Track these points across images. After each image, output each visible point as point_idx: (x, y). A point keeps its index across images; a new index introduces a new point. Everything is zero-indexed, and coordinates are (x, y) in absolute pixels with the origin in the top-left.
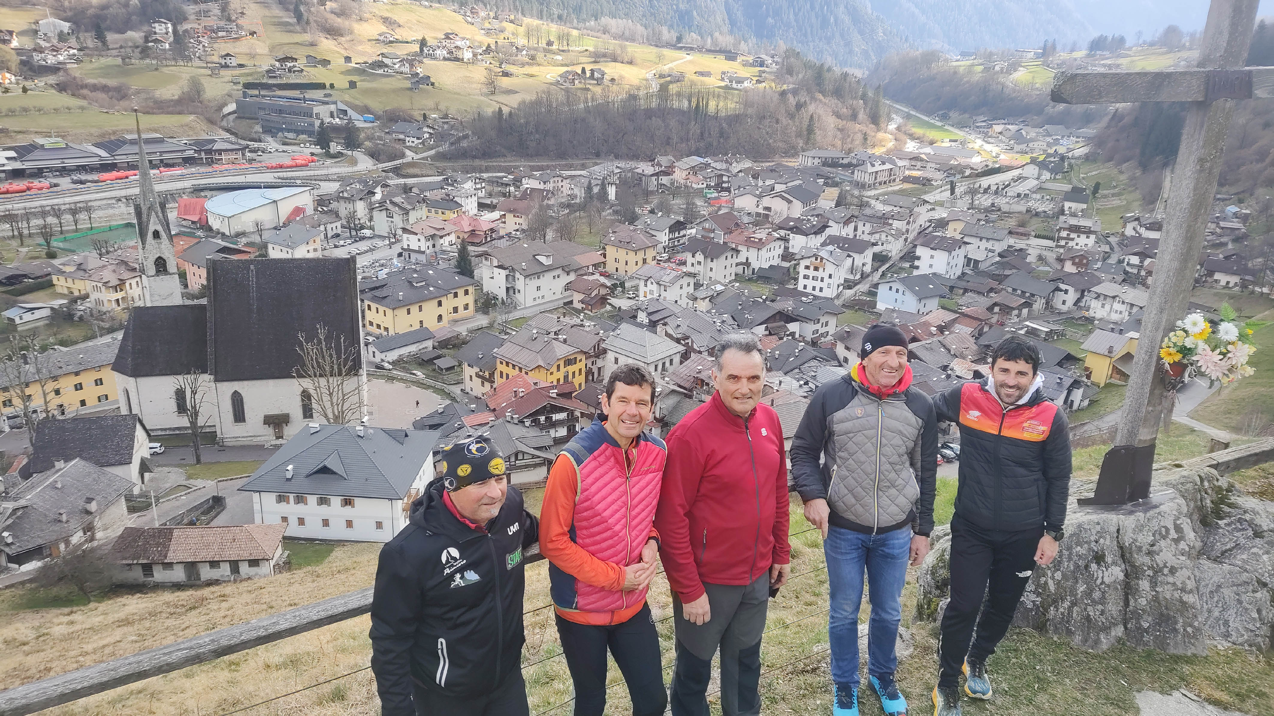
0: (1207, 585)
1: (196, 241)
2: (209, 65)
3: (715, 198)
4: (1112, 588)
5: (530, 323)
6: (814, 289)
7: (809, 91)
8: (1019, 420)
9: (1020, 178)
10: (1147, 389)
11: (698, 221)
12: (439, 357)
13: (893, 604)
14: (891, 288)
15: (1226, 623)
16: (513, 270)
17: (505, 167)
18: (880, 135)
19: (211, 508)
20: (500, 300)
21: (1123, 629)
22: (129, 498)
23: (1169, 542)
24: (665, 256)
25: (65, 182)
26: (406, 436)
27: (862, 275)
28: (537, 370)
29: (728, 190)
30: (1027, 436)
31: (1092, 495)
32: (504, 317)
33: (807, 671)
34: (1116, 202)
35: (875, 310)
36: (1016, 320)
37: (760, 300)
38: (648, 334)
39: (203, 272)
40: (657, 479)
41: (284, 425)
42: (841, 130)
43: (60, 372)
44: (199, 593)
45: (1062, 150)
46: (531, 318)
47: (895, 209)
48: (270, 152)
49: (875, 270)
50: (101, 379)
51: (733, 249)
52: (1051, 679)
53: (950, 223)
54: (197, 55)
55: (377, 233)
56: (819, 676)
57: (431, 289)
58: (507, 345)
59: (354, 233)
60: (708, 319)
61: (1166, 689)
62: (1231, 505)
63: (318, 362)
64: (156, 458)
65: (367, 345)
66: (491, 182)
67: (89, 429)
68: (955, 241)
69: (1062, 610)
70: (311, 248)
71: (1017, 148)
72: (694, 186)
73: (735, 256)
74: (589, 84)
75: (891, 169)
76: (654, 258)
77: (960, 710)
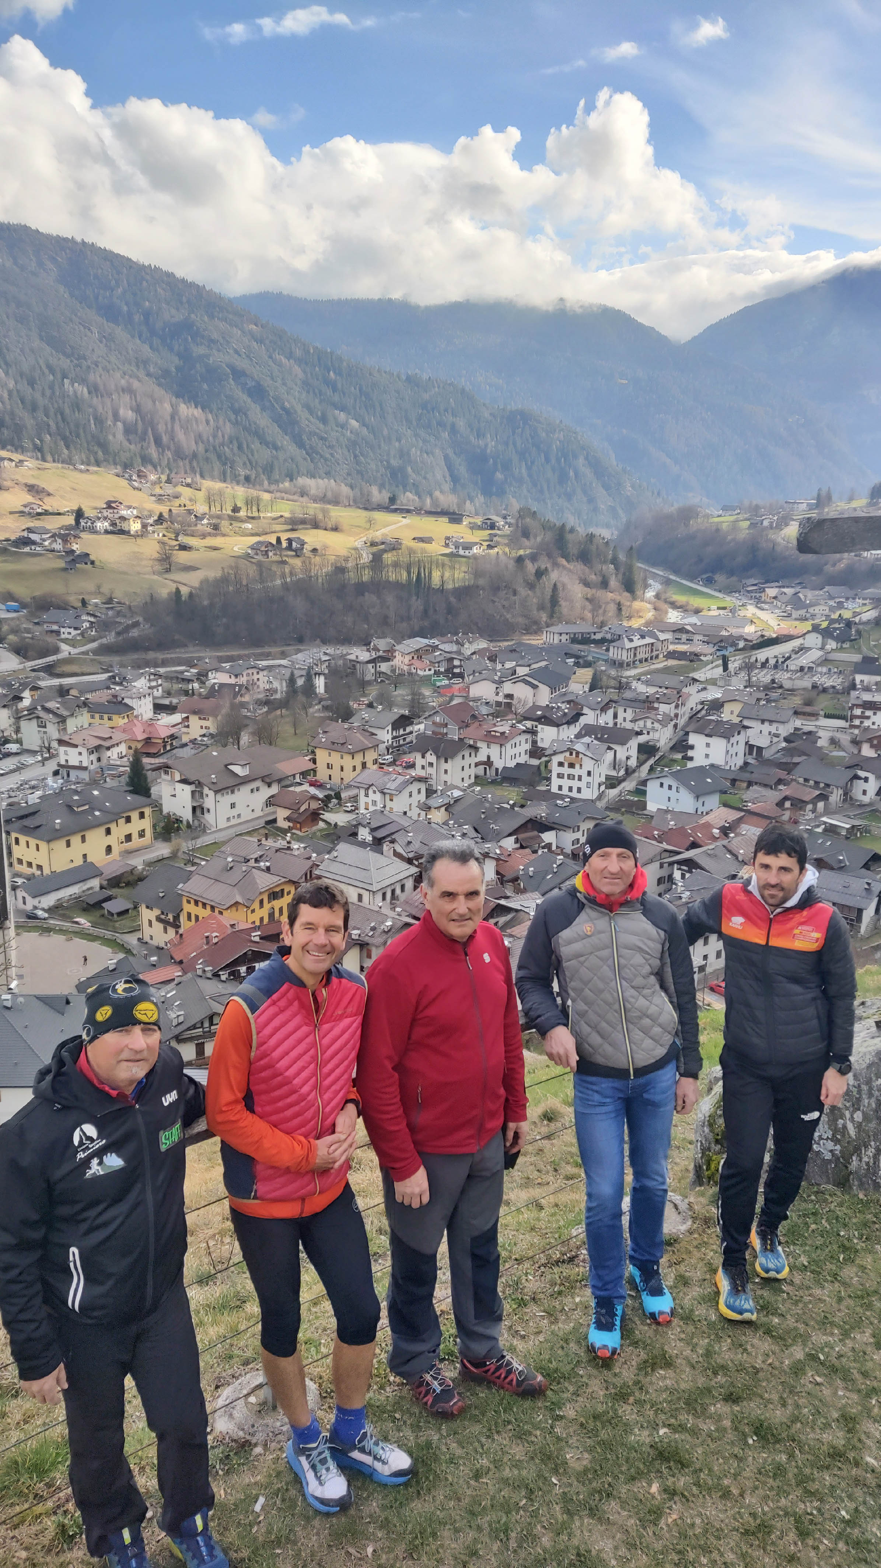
3: (446, 686)
5: (223, 849)
6: (570, 789)
7: (549, 556)
8: (789, 926)
9: (802, 649)
11: (427, 714)
12: (109, 899)
13: (658, 1169)
14: (662, 785)
16: (200, 784)
17: (186, 659)
18: (637, 604)
20: (185, 823)
24: (389, 758)
26: (68, 1002)
27: (627, 770)
28: (234, 909)
29: (461, 676)
32: (190, 845)
33: (563, 1262)
35: (645, 812)
36: (811, 816)
37: (505, 806)
38: (372, 856)
40: (355, 1025)
42: (591, 600)
45: (847, 615)
46: (224, 843)
47: (660, 690)
49: (641, 764)
51: (470, 746)
52: (859, 1247)
53: (726, 705)
55: (25, 746)
56: (578, 1266)
57: (97, 813)
58: (195, 879)
65: (14, 888)
66: (167, 678)
68: (733, 725)
69: (865, 1159)
71: (795, 614)
72: (420, 673)
73: (473, 754)
74: (287, 556)
75: (652, 644)
76: (375, 762)
77: (750, 1294)
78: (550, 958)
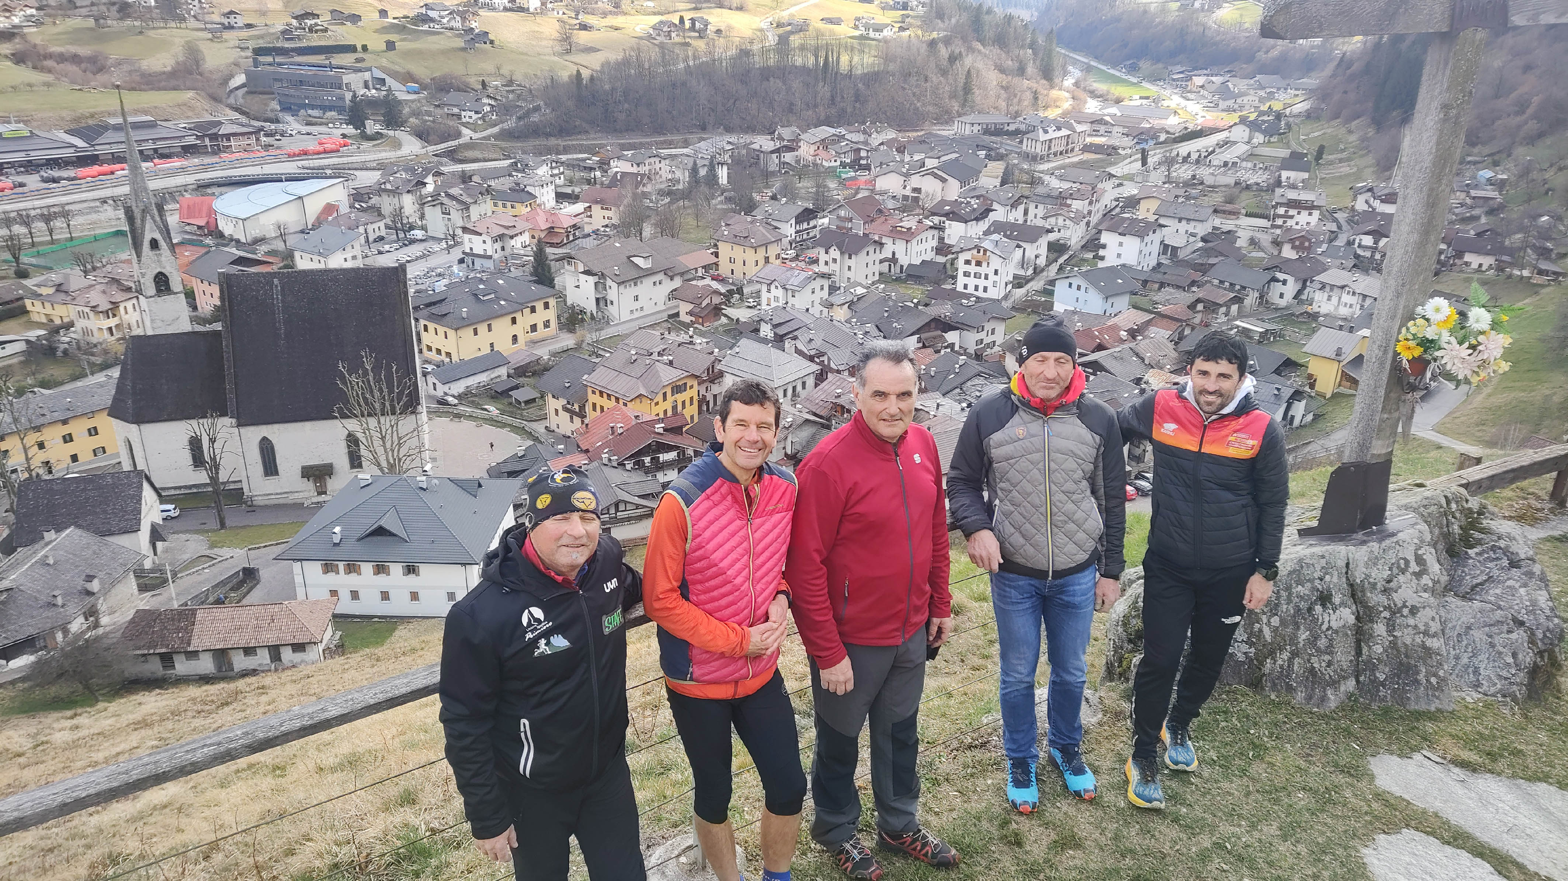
0: (1455, 627)
1: (204, 250)
2: (208, 26)
3: (851, 178)
4: (1340, 634)
5: (626, 342)
6: (976, 288)
7: (964, 39)
8: (1223, 433)
9: (1226, 143)
10: (1382, 392)
11: (831, 207)
12: (516, 387)
13: (1076, 663)
14: (1070, 285)
15: (1476, 671)
16: (603, 276)
17: (588, 146)
18: (1055, 93)
19: (241, 583)
20: (589, 314)
21: (1354, 682)
22: (140, 573)
23: (1409, 577)
24: (792, 253)
25: (33, 181)
26: (480, 486)
27: (1035, 269)
28: (638, 400)
29: (867, 168)
30: (1233, 452)
31: (1315, 523)
32: (594, 336)
33: (976, 747)
34: (1345, 169)
36: (1224, 319)
37: (909, 304)
38: (775, 353)
39: (216, 290)
40: (786, 520)
41: (327, 477)
42: (1006, 88)
43: (42, 420)
44: (232, 686)
45: (1277, 106)
46: (627, 336)
47: (1074, 185)
48: (291, 135)
49: (1050, 262)
50: (95, 428)
51: (875, 242)
52: (1268, 745)
53: (1142, 202)
54: (192, 13)
55: (430, 234)
56: (990, 751)
57: (502, 303)
58: (600, 370)
59: (401, 235)
60: (848, 330)
61: (1406, 751)
62: (1482, 531)
63: (365, 399)
64: (169, 524)
65: (425, 375)
66: (569, 165)
67: (84, 490)
68: (1148, 224)
69: (1280, 662)
70: (349, 256)
71: (1223, 105)
72: (825, 164)
73: (878, 251)
74: (689, 37)
75: (1068, 136)
76: (778, 257)
77: (1159, 784)
78: (982, 460)
